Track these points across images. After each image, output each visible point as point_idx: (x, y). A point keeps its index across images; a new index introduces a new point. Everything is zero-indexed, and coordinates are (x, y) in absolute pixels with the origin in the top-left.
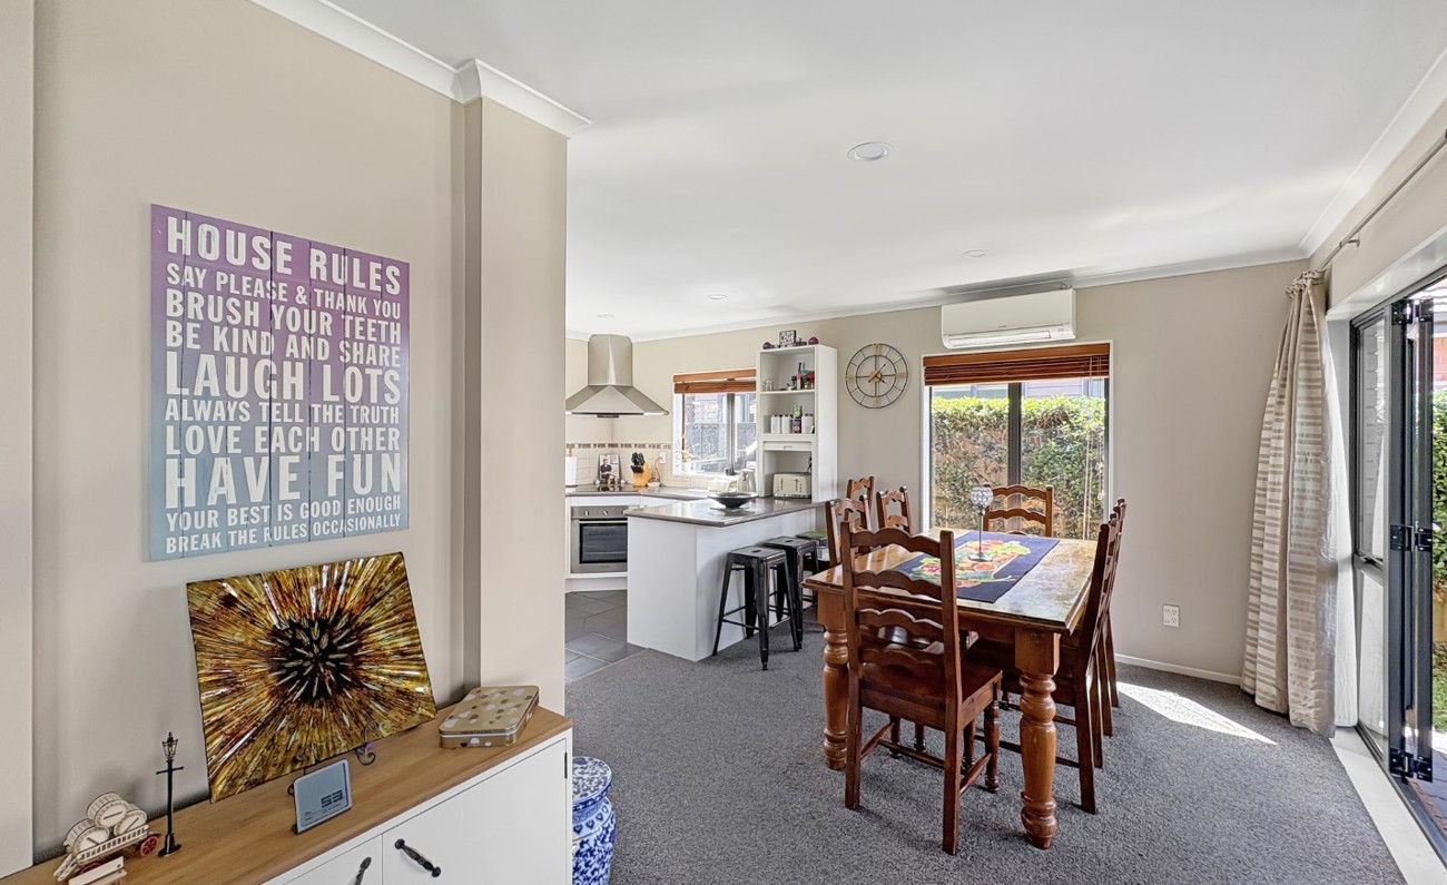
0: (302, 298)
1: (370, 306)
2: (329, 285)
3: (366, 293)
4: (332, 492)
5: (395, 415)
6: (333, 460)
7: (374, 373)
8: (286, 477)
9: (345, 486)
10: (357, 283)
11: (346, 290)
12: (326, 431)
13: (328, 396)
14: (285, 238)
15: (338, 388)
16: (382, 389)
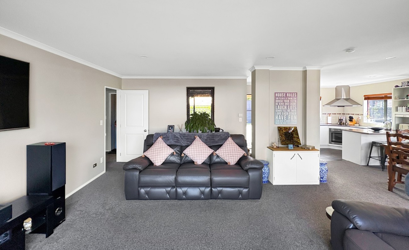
0: (286, 99)
1: (293, 98)
2: (289, 97)
3: (293, 97)
4: (289, 119)
5: (296, 111)
6: (289, 116)
7: (293, 106)
8: (285, 117)
9: (290, 118)
10: (292, 96)
11: (290, 97)
12: (289, 112)
13: (289, 109)
14: (285, 93)
15: (290, 108)
16: (294, 108)
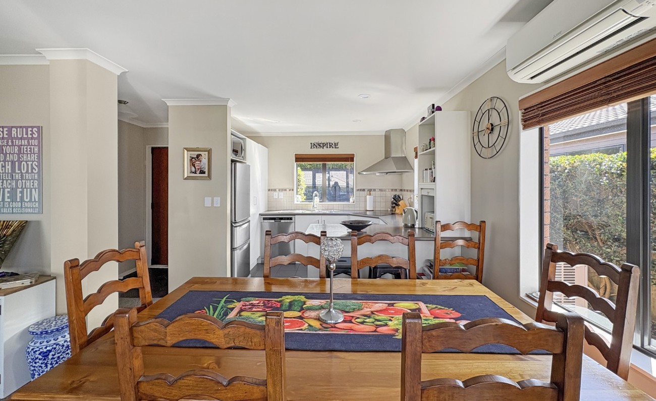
0: (10, 143)
1: (28, 142)
2: (17, 138)
3: (28, 139)
4: (18, 200)
5: (36, 176)
6: (19, 190)
7: (30, 163)
8: (7, 195)
9: (22, 198)
10: (25, 136)
11: (21, 139)
12: (17, 181)
13: (17, 171)
14: (6, 127)
15: (20, 169)
16: (33, 168)
